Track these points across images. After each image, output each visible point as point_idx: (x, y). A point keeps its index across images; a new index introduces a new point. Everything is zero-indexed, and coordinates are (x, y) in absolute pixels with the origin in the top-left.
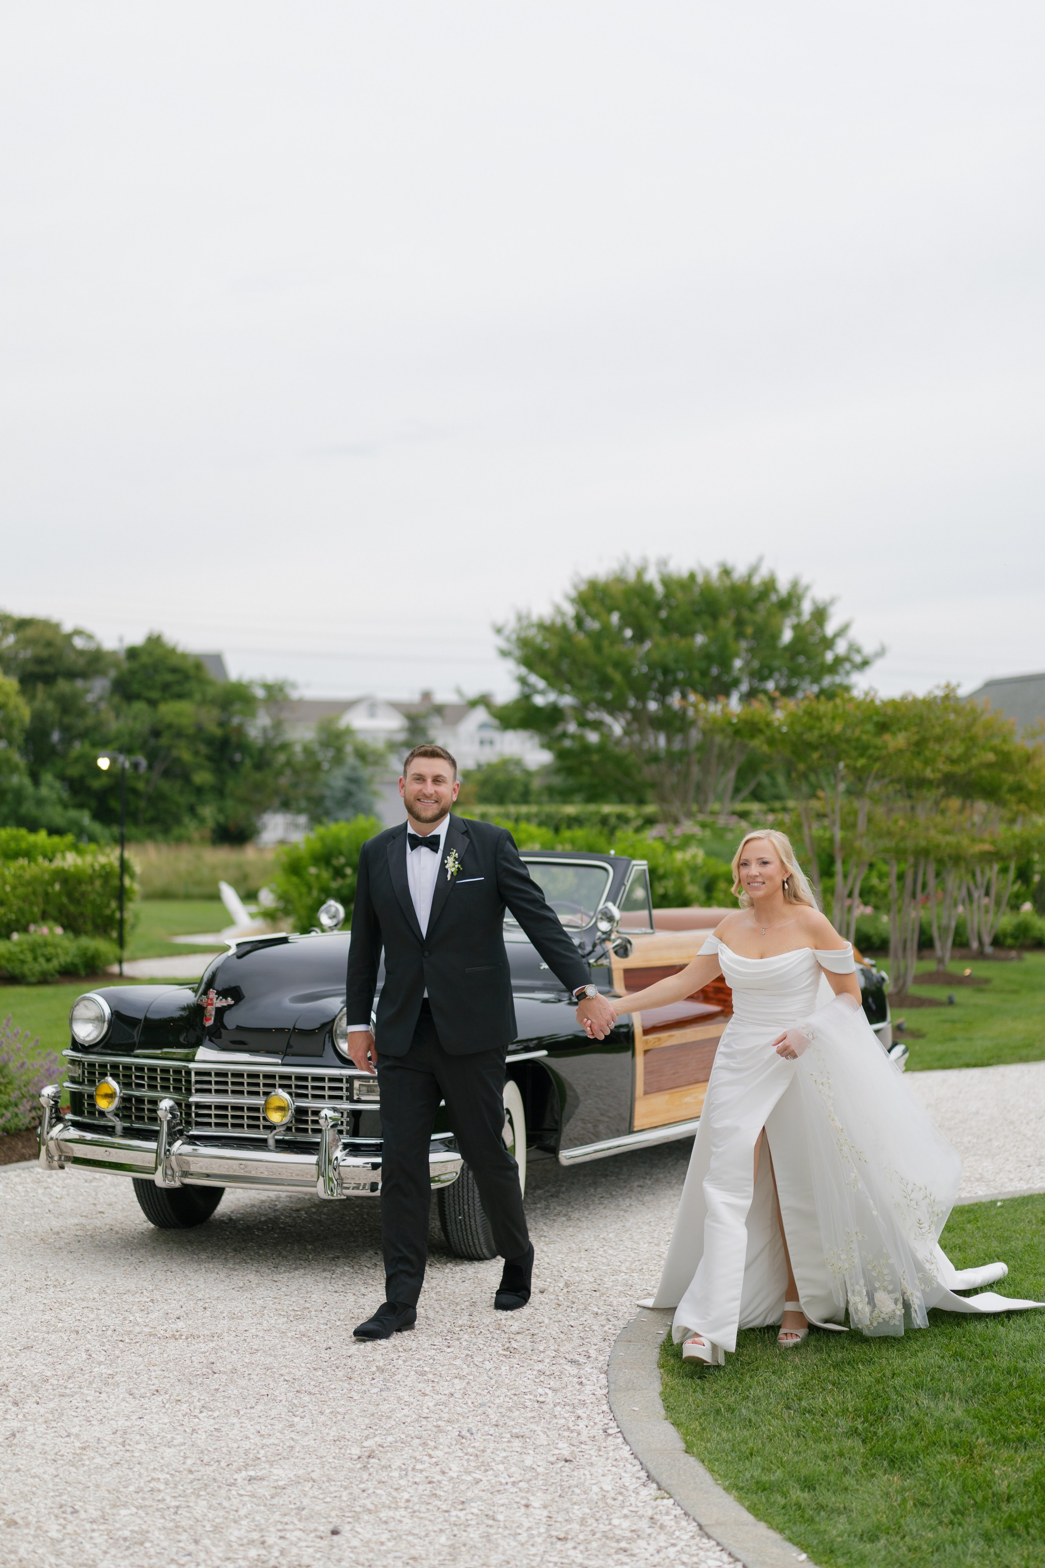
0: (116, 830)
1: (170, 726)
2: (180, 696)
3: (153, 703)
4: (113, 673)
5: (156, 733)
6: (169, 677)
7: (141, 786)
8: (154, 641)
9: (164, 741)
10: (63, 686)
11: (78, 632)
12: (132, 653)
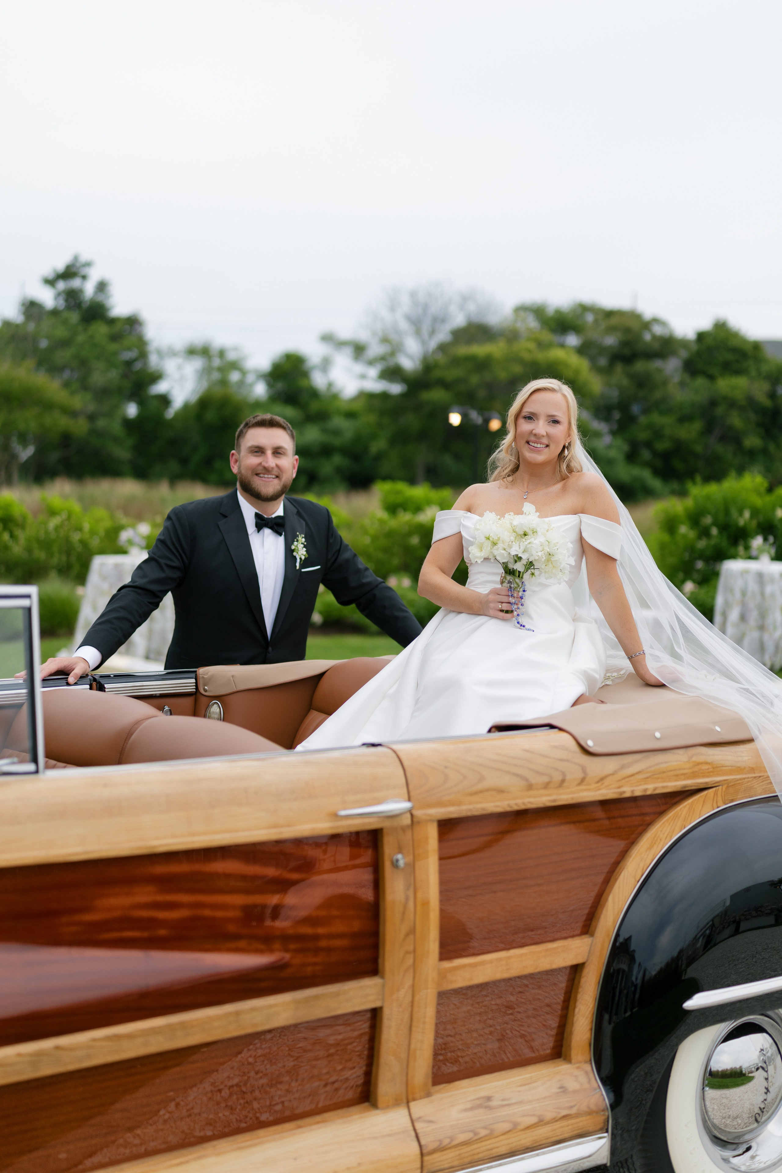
0: (675, 485)
1: (725, 398)
2: (738, 372)
3: (711, 378)
4: (684, 354)
5: (713, 403)
6: (729, 357)
7: (699, 448)
8: (721, 326)
9: (720, 410)
10: (640, 366)
11: (656, 320)
12: (701, 336)
